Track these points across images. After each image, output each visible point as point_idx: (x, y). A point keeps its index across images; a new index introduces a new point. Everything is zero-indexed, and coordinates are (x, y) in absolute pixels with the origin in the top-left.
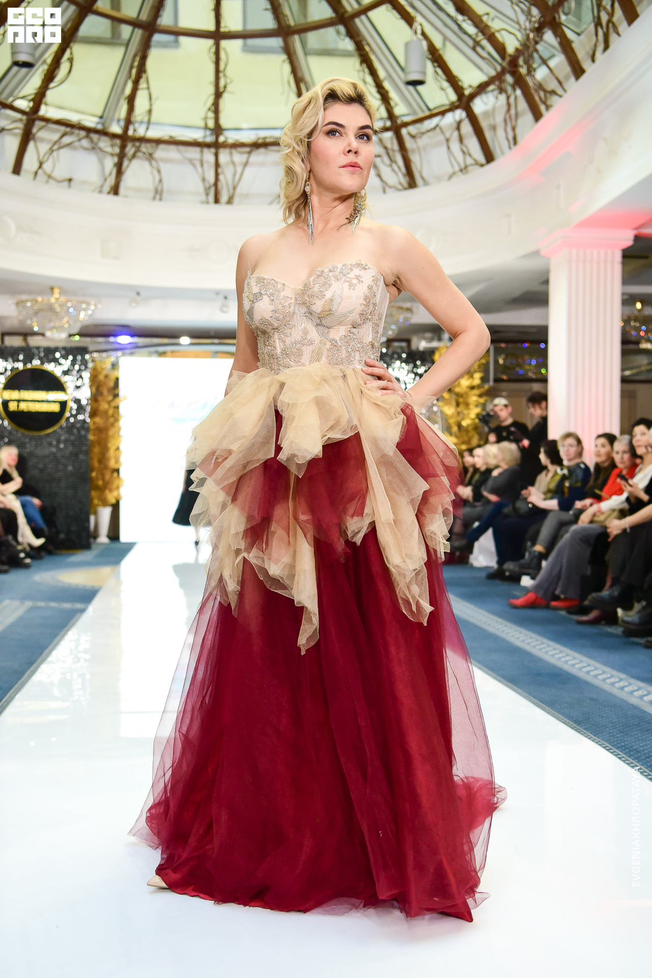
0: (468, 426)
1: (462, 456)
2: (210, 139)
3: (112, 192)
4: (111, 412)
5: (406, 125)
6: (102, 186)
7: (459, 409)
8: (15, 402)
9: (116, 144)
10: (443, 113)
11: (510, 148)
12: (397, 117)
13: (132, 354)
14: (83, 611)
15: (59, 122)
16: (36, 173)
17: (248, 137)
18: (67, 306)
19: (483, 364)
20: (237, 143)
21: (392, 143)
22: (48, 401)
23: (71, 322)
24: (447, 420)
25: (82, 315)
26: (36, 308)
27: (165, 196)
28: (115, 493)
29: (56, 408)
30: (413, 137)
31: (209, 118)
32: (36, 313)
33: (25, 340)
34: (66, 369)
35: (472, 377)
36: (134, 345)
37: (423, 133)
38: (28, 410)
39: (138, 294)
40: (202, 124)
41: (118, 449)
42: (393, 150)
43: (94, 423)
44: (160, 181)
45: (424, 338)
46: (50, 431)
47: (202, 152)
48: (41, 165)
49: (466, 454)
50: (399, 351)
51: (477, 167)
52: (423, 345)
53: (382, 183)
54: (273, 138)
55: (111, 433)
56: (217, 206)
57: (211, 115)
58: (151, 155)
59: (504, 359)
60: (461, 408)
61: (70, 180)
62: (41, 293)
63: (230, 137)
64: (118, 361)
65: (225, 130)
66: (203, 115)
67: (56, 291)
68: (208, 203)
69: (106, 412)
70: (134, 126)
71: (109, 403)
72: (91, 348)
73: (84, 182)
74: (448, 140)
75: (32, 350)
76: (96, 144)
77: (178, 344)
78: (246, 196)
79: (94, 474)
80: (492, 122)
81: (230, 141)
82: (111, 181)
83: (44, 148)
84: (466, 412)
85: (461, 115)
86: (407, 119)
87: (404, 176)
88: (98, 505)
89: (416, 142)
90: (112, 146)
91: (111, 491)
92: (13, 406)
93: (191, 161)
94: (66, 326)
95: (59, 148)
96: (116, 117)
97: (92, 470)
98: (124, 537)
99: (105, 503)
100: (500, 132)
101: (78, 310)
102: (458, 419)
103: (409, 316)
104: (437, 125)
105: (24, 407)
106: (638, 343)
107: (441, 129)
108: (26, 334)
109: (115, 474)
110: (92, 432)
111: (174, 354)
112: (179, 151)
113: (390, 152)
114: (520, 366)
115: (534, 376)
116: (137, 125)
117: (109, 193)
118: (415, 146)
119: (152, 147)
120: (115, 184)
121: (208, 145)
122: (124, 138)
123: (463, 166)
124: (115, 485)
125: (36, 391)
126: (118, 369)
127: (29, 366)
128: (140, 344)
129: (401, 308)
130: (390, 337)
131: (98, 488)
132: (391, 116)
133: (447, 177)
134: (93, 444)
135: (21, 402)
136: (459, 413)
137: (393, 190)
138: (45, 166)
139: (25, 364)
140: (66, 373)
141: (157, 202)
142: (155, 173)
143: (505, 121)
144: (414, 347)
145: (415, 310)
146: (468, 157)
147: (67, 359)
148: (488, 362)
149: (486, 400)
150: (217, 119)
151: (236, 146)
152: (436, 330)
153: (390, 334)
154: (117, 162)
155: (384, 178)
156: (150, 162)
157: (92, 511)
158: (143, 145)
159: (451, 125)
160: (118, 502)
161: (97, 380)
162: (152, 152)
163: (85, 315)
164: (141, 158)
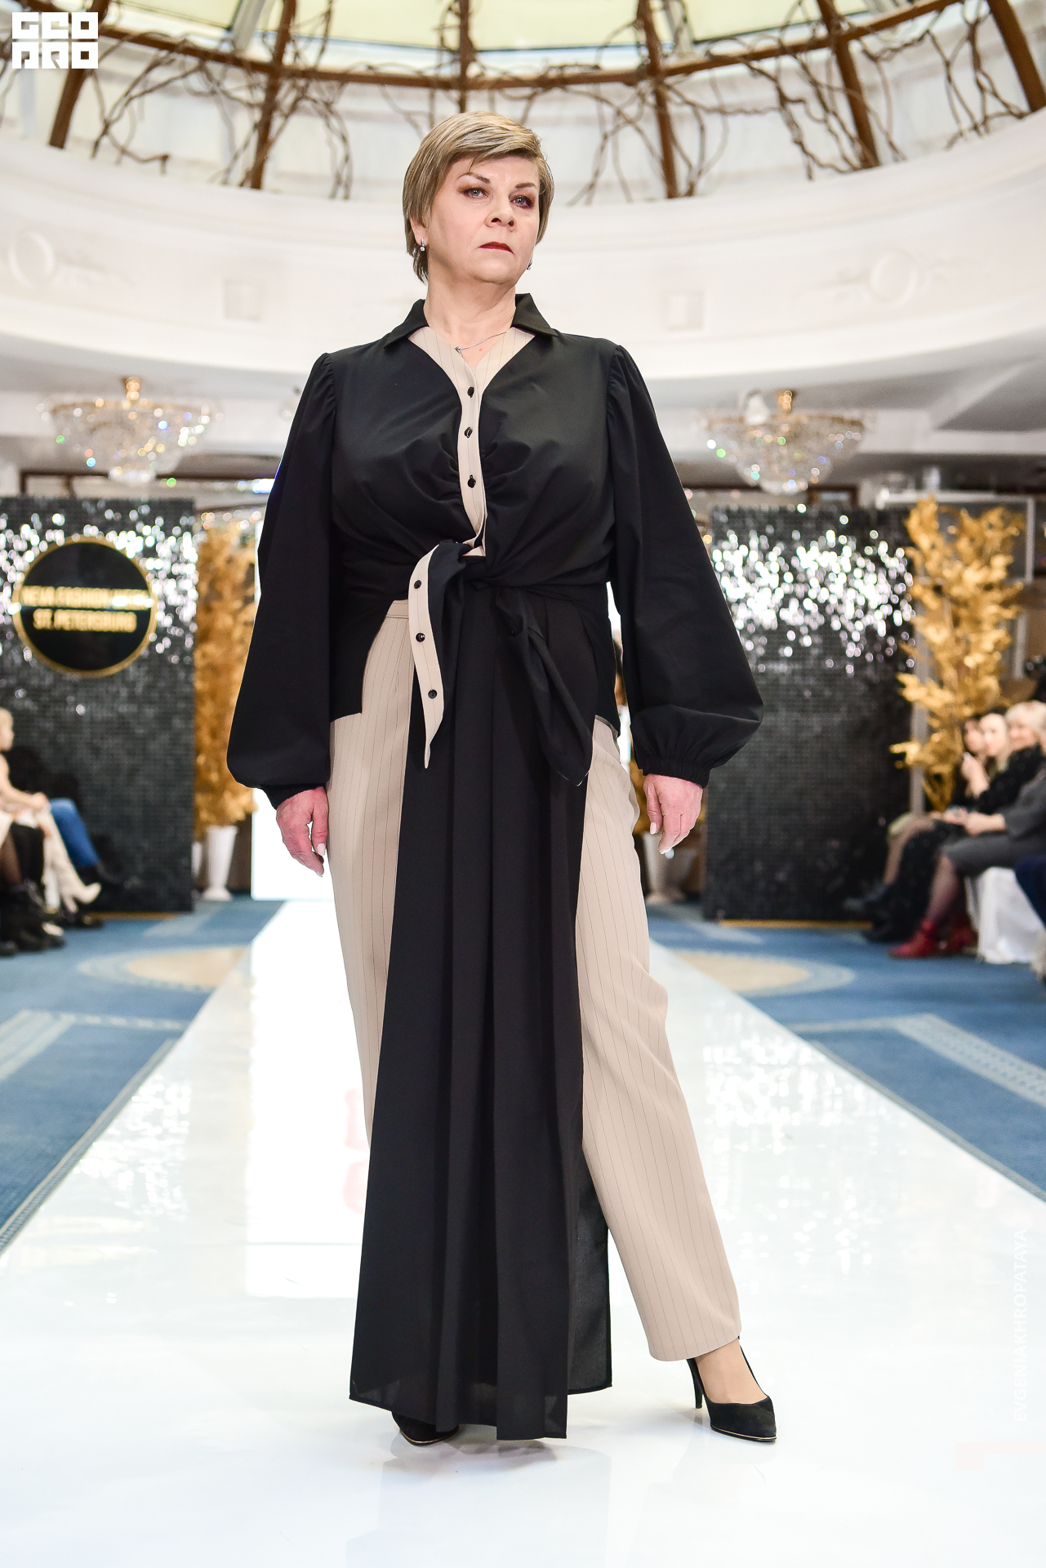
0: (978, 667)
2: (449, 71)
3: (249, 184)
5: (859, 33)
6: (228, 171)
7: (959, 632)
8: (48, 610)
9: (259, 84)
10: (940, 7)
12: (841, 18)
14: (177, 1035)
15: (144, 39)
16: (97, 144)
17: (528, 66)
18: (153, 417)
19: (1013, 538)
20: (506, 78)
21: (829, 74)
22: (112, 610)
23: (161, 449)
24: (932, 654)
25: (185, 438)
26: (92, 419)
27: (355, 190)
28: (244, 799)
29: (128, 623)
30: (873, 58)
31: (450, 27)
32: (93, 430)
33: (68, 486)
34: (150, 543)
35: (988, 564)
37: (895, 51)
38: (72, 627)
40: (433, 40)
42: (830, 88)
43: (204, 655)
44: (347, 159)
45: (887, 484)
46: (115, 670)
47: (432, 97)
48: (106, 131)
50: (834, 509)
51: (1010, 119)
52: (883, 498)
53: (805, 158)
54: (580, 66)
57: (453, 20)
58: (328, 105)
60: (964, 629)
62: (102, 389)
63: (491, 66)
65: (481, 51)
66: (436, 22)
67: (133, 385)
69: (228, 634)
70: (295, 45)
71: (235, 614)
72: (200, 503)
73: (193, 163)
74: (948, 64)
75: (83, 505)
76: (218, 84)
79: (201, 760)
81: (491, 75)
82: (248, 159)
83: (113, 92)
84: (973, 638)
85: (978, 8)
86: (861, 21)
87: (851, 139)
88: (208, 823)
89: (880, 71)
90: (251, 87)
91: (235, 794)
92: (42, 620)
93: (409, 117)
94: (152, 456)
95: (142, 94)
96: (260, 26)
97: (198, 752)
99: (222, 820)
101: (174, 430)
102: (958, 651)
103: (857, 438)
104: (928, 32)
105: (63, 620)
107: (934, 39)
108: (69, 474)
110: (200, 675)
112: (386, 97)
113: (825, 92)
116: (301, 44)
117: (242, 185)
118: (877, 78)
119: (331, 88)
120: (255, 165)
121: (445, 85)
122: (274, 71)
123: (979, 118)
125: (89, 589)
127: (76, 538)
129: (841, 420)
130: (815, 481)
131: (209, 789)
132: (828, 15)
133: (945, 143)
134: (200, 697)
135: (59, 611)
136: (958, 640)
137: (829, 171)
138: (115, 129)
139: (67, 534)
140: (150, 552)
141: (339, 203)
142: (337, 142)
144: (864, 501)
145: (867, 424)
146: (990, 99)
147: (152, 524)
148: (1023, 534)
149: (1018, 614)
150: (464, 29)
151: (501, 84)
152: (912, 467)
153: (816, 475)
154: (260, 122)
155: (810, 148)
156: (326, 117)
157: (197, 834)
158: (313, 85)
159: (956, 31)
160: (249, 817)
161: (212, 568)
162: (331, 99)
163: (190, 435)
164: (308, 113)
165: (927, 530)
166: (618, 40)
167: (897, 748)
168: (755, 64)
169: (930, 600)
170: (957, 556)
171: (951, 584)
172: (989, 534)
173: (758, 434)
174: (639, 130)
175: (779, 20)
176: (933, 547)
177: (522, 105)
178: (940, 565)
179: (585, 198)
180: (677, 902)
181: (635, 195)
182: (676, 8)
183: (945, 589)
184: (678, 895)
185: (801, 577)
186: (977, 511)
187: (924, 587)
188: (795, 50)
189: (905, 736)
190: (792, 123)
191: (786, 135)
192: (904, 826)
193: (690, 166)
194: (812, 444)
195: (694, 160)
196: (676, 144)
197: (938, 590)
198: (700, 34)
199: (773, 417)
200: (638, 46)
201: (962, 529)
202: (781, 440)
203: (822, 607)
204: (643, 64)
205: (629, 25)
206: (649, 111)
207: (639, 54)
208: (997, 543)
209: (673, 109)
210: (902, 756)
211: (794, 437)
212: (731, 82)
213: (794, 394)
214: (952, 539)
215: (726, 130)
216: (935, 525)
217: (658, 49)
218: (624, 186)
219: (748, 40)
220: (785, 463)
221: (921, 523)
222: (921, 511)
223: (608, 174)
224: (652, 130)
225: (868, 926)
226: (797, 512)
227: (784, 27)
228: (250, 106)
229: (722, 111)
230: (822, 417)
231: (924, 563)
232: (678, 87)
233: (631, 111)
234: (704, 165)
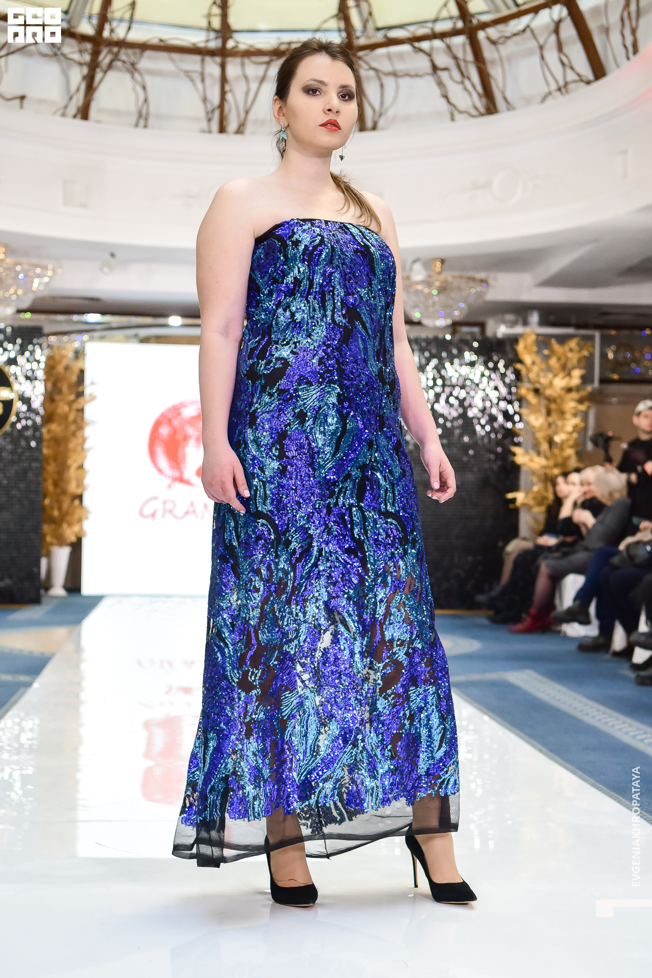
0: (563, 442)
1: (554, 484)
2: (214, 44)
3: (79, 116)
4: (72, 417)
5: (484, 26)
6: (66, 107)
7: (550, 419)
9: (86, 50)
10: (536, 10)
11: (628, 58)
12: (472, 16)
13: (102, 338)
14: (29, 685)
17: (266, 42)
18: (15, 271)
19: (585, 357)
20: (252, 49)
21: (465, 52)
23: (20, 292)
24: (533, 434)
27: (151, 121)
28: (76, 528)
30: (494, 43)
31: (215, 15)
34: (12, 356)
35: (569, 375)
36: (106, 326)
37: (508, 38)
39: (113, 255)
40: (204, 23)
41: (81, 467)
42: (465, 61)
43: (49, 431)
44: (146, 100)
45: (505, 322)
47: (203, 61)
49: (560, 480)
50: (469, 337)
51: (582, 85)
52: (502, 331)
53: (450, 107)
55: (71, 445)
56: (223, 136)
57: (216, 11)
58: (133, 64)
59: (615, 353)
60: (554, 417)
61: (22, 98)
63: (243, 41)
64: (84, 348)
65: (236, 31)
66: (206, 12)
67: (1, 250)
68: (210, 132)
69: (66, 417)
70: (110, 24)
71: (70, 404)
72: (46, 330)
73: (41, 101)
74: (541, 48)
76: (59, 49)
77: (165, 326)
78: (263, 123)
79: (47, 501)
80: (604, 22)
81: (242, 47)
82: (79, 100)
84: (560, 423)
85: (560, 12)
86: (485, 18)
87: (479, 94)
88: (52, 544)
89: (498, 51)
90: (81, 52)
91: (70, 524)
93: (188, 74)
94: (14, 297)
95: (7, 54)
96: (87, 11)
97: (45, 497)
98: (88, 587)
99: (61, 542)
100: (615, 37)
101: (29, 279)
102: (550, 432)
103: (484, 291)
104: (528, 26)
107: (532, 31)
109: (77, 502)
110: (45, 444)
111: (160, 340)
112: (172, 60)
113: (462, 64)
114: (637, 362)
116: (114, 24)
117: (75, 117)
118: (496, 55)
119: (135, 54)
120: (84, 104)
121: (212, 53)
122: (97, 42)
123: (561, 83)
124: (76, 516)
126: (84, 359)
128: (114, 325)
129: (473, 279)
130: (457, 319)
131: (52, 521)
132: (464, 13)
133: (540, 100)
134: (46, 459)
136: (550, 425)
137: (465, 115)
140: (12, 362)
141: (140, 130)
142: (139, 89)
143: (622, 20)
144: (489, 332)
145: (491, 282)
146: (569, 71)
147: (14, 343)
148: (592, 355)
149: (589, 408)
150: (224, 16)
151: (250, 53)
152: (521, 311)
153: (457, 315)
154: (88, 75)
155: (452, 100)
156: (132, 74)
157: (44, 551)
158: (123, 51)
159: (546, 26)
160: (79, 540)
161: (55, 372)
162: (135, 61)
163: (40, 284)
164: (119, 70)
165: (530, 352)
166: (326, 26)
167: (510, 496)
168: (416, 44)
169: (532, 398)
170: (549, 369)
171: (545, 388)
172: (570, 355)
173: (420, 287)
175: (432, 16)
176: (534, 363)
177: (263, 67)
178: (538, 375)
182: (364, 5)
183: (541, 391)
185: (448, 383)
186: (562, 339)
187: (528, 389)
188: (442, 36)
189: (515, 488)
190: (440, 84)
191: (437, 91)
192: (514, 547)
193: (374, 110)
194: (453, 295)
195: (377, 106)
196: (365, 95)
197: (537, 391)
198: (380, 24)
199: (429, 276)
200: (339, 30)
201: (552, 352)
202: (435, 292)
203: (462, 402)
204: (342, 43)
205: (333, 17)
207: (340, 36)
208: (575, 361)
209: (363, 73)
210: (514, 500)
211: (442, 290)
212: (401, 56)
213: (443, 261)
214: (547, 358)
215: (398, 87)
216: (535, 349)
217: (353, 33)
219: (412, 28)
220: (437, 307)
221: (526, 348)
222: (526, 340)
225: (491, 613)
226: (444, 339)
227: (435, 21)
228: (81, 64)
229: (395, 74)
230: (461, 277)
231: (527, 374)
232: (366, 58)
234: (383, 110)
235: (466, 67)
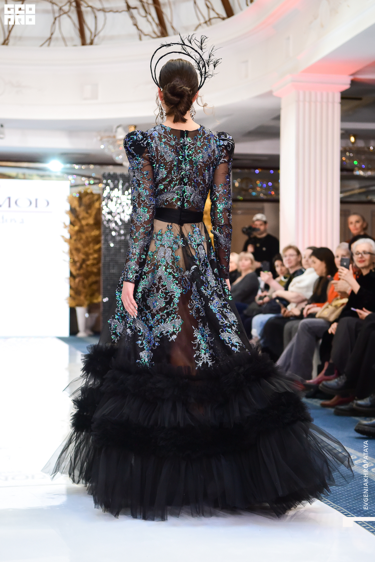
11: (247, 5)
42: (148, 4)
51: (219, 20)
53: (138, 31)
59: (240, 183)
78: (20, 38)
87: (157, 24)
106: (352, 170)
113: (146, 5)
115: (265, 197)
118: (166, 1)
123: (207, 19)
133: (194, 28)
137: (148, 37)
146: (211, 11)
155: (140, 27)
174: (69, 17)
179: (47, 43)
180: (90, 336)
181: (68, 43)
184: (91, 333)
190: (132, 17)
191: (130, 22)
193: (91, 33)
195: (93, 30)
196: (85, 23)
206: (73, 9)
209: (83, 8)
215: (105, 19)
218: (64, 39)
223: (56, 34)
224: (75, 16)
229: (103, 10)
233: (66, 8)
234: (97, 32)
235: (149, 7)
